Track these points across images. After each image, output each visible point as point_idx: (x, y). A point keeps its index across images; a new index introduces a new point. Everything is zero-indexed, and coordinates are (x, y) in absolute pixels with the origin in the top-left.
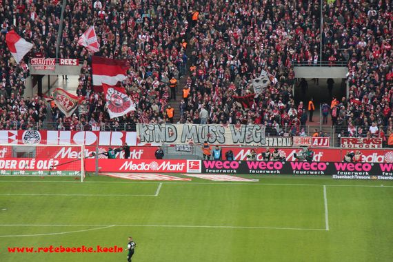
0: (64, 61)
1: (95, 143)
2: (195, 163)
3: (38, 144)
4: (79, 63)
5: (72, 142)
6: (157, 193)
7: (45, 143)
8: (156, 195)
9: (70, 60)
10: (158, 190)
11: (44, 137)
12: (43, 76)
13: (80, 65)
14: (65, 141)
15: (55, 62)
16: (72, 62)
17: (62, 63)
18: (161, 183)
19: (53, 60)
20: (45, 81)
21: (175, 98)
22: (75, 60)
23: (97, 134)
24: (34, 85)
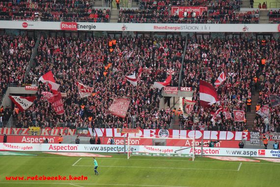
0: (183, 89)
1: (201, 138)
2: (262, 151)
3: (167, 138)
4: (191, 90)
5: (187, 137)
6: (239, 169)
7: (172, 137)
8: (238, 170)
9: (187, 88)
10: (240, 167)
11: (171, 133)
12: (171, 97)
13: (193, 91)
14: (183, 136)
15: (178, 89)
16: (188, 89)
17: (182, 90)
18: (241, 163)
19: (176, 88)
20: (172, 100)
21: (250, 111)
22: (189, 88)
23: (202, 132)
24: (165, 103)
